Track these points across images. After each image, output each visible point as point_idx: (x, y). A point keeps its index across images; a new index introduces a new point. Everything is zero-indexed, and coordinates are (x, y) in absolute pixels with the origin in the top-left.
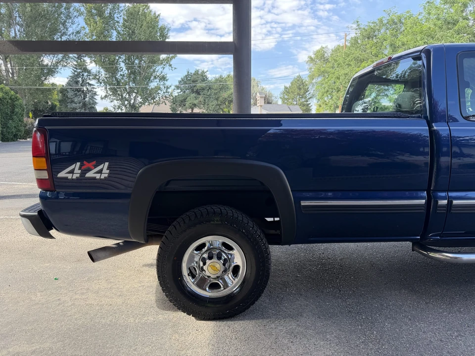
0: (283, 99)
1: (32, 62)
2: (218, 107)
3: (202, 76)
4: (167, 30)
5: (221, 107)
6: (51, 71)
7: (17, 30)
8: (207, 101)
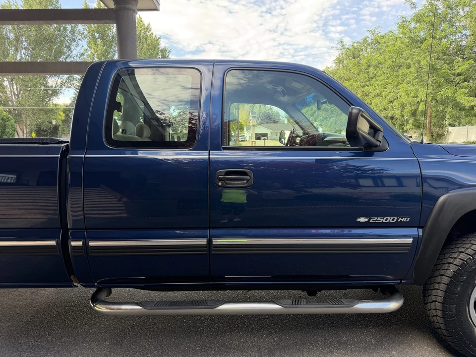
1: (35, 84)
4: (168, 51)
6: (55, 92)
7: (22, 54)
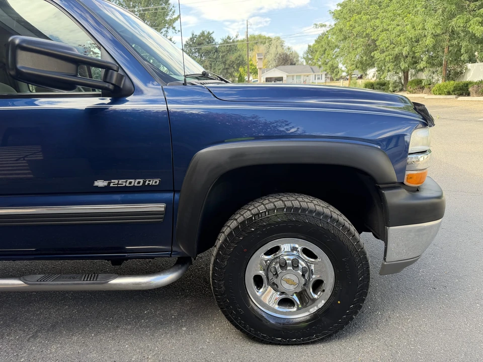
0: (307, 59)
2: (225, 71)
3: (208, 38)
5: (230, 71)
8: (213, 65)
